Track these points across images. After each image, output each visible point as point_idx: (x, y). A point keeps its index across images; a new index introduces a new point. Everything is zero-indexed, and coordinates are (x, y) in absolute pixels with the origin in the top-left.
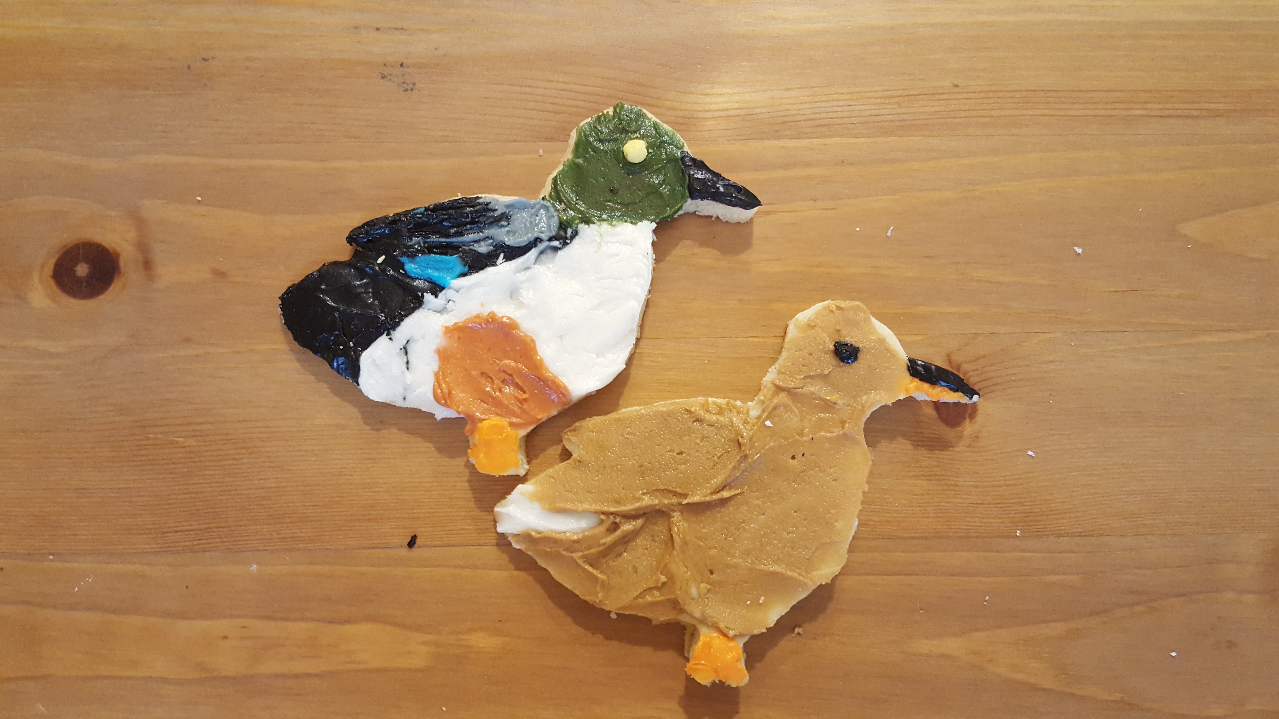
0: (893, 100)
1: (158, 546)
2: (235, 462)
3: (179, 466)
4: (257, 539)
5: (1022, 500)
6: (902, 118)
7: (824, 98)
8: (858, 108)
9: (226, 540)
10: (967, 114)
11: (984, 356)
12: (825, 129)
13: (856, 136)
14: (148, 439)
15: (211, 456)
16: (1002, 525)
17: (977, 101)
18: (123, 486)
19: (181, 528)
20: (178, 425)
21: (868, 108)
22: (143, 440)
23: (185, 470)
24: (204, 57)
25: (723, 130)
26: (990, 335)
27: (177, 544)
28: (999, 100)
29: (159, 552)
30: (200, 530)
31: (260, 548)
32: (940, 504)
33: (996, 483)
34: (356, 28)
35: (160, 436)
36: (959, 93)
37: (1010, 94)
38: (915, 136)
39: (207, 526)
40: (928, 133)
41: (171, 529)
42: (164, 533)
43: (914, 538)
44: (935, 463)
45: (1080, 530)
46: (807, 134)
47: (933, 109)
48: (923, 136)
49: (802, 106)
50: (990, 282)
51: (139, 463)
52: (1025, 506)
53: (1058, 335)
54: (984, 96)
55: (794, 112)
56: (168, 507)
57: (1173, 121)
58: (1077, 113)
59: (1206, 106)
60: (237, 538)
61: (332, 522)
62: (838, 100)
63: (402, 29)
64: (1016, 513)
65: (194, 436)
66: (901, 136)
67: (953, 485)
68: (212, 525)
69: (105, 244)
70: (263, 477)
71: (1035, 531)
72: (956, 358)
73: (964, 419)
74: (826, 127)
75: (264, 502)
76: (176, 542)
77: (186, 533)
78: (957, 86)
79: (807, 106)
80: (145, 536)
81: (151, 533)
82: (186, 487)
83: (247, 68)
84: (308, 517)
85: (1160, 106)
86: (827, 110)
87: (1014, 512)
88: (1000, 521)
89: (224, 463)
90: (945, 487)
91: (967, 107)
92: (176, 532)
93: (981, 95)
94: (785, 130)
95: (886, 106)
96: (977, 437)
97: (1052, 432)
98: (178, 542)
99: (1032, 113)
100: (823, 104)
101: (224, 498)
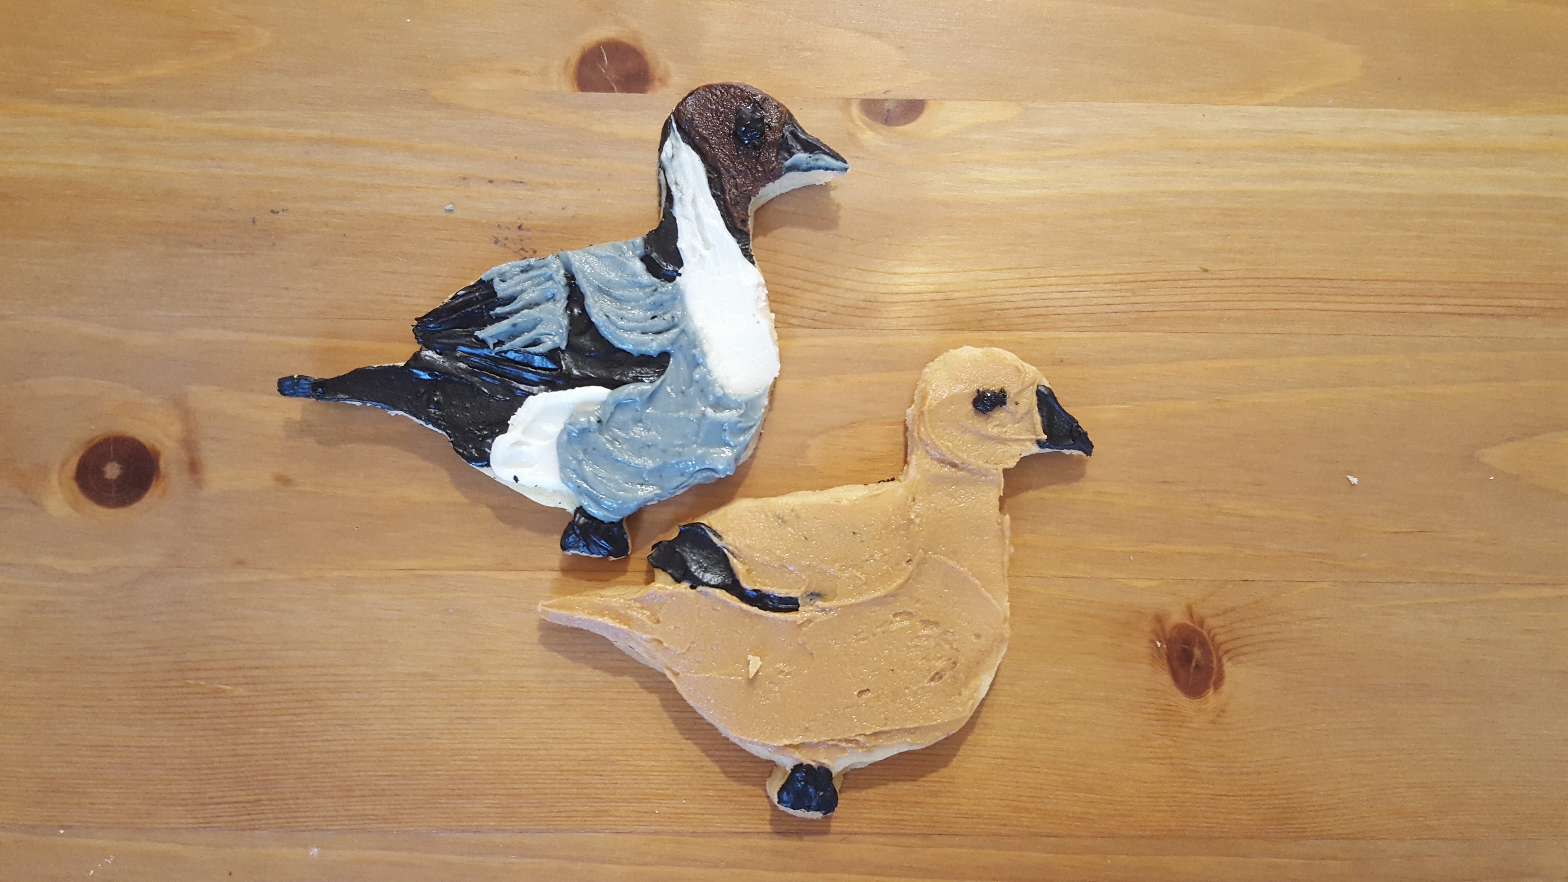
0: (1125, 287)
1: (195, 821)
2: (295, 718)
3: (225, 721)
4: (319, 817)
5: (1277, 792)
6: (1136, 309)
7: (1041, 282)
8: (1082, 295)
9: (281, 815)
10: (1218, 305)
11: (1233, 609)
12: (1041, 319)
13: (1079, 329)
14: (189, 686)
15: (265, 709)
16: (1251, 822)
17: (1230, 290)
18: (153, 744)
19: (225, 800)
20: (225, 669)
21: (1095, 295)
22: (182, 687)
23: (232, 726)
24: (273, 208)
25: (914, 317)
26: (1242, 582)
27: (219, 819)
28: (1258, 290)
29: (196, 829)
30: (249, 802)
31: (324, 828)
32: (1175, 795)
33: (1245, 770)
34: (464, 178)
35: (202, 683)
36: (1208, 279)
37: (1272, 282)
38: (1153, 331)
39: (257, 797)
40: (1168, 328)
41: (212, 801)
42: (203, 804)
43: (1142, 837)
44: (1171, 743)
45: (1347, 831)
46: (1018, 325)
47: (1176, 299)
48: (1162, 331)
49: (1012, 291)
50: (1242, 516)
51: (177, 716)
52: (1281, 799)
53: (1325, 585)
54: (1240, 283)
55: (1003, 298)
56: (209, 772)
57: (1474, 320)
58: (1354, 307)
59: (1516, 302)
60: (294, 814)
61: (412, 798)
62: (1057, 285)
63: (521, 182)
64: (1269, 808)
65: (246, 684)
66: (1134, 331)
67: (1192, 771)
68: (262, 797)
69: (142, 439)
70: (329, 738)
71: (1291, 832)
72: (1198, 610)
73: (1209, 687)
74: (1041, 317)
75: (330, 770)
76: (217, 816)
77: (231, 805)
78: (1206, 271)
79: (1018, 291)
80: (180, 808)
81: (187, 805)
82: (233, 747)
83: (327, 225)
84: (383, 790)
85: (1457, 301)
86: (1044, 296)
87: (1266, 807)
88: (1250, 817)
89: (280, 718)
90: (1181, 774)
91: (1218, 297)
92: (218, 803)
93: (1236, 283)
94: (990, 319)
95: (1118, 294)
96: (1222, 711)
97: (1317, 707)
98: (221, 816)
99: (1299, 306)
100: (1039, 289)
101: (279, 762)
